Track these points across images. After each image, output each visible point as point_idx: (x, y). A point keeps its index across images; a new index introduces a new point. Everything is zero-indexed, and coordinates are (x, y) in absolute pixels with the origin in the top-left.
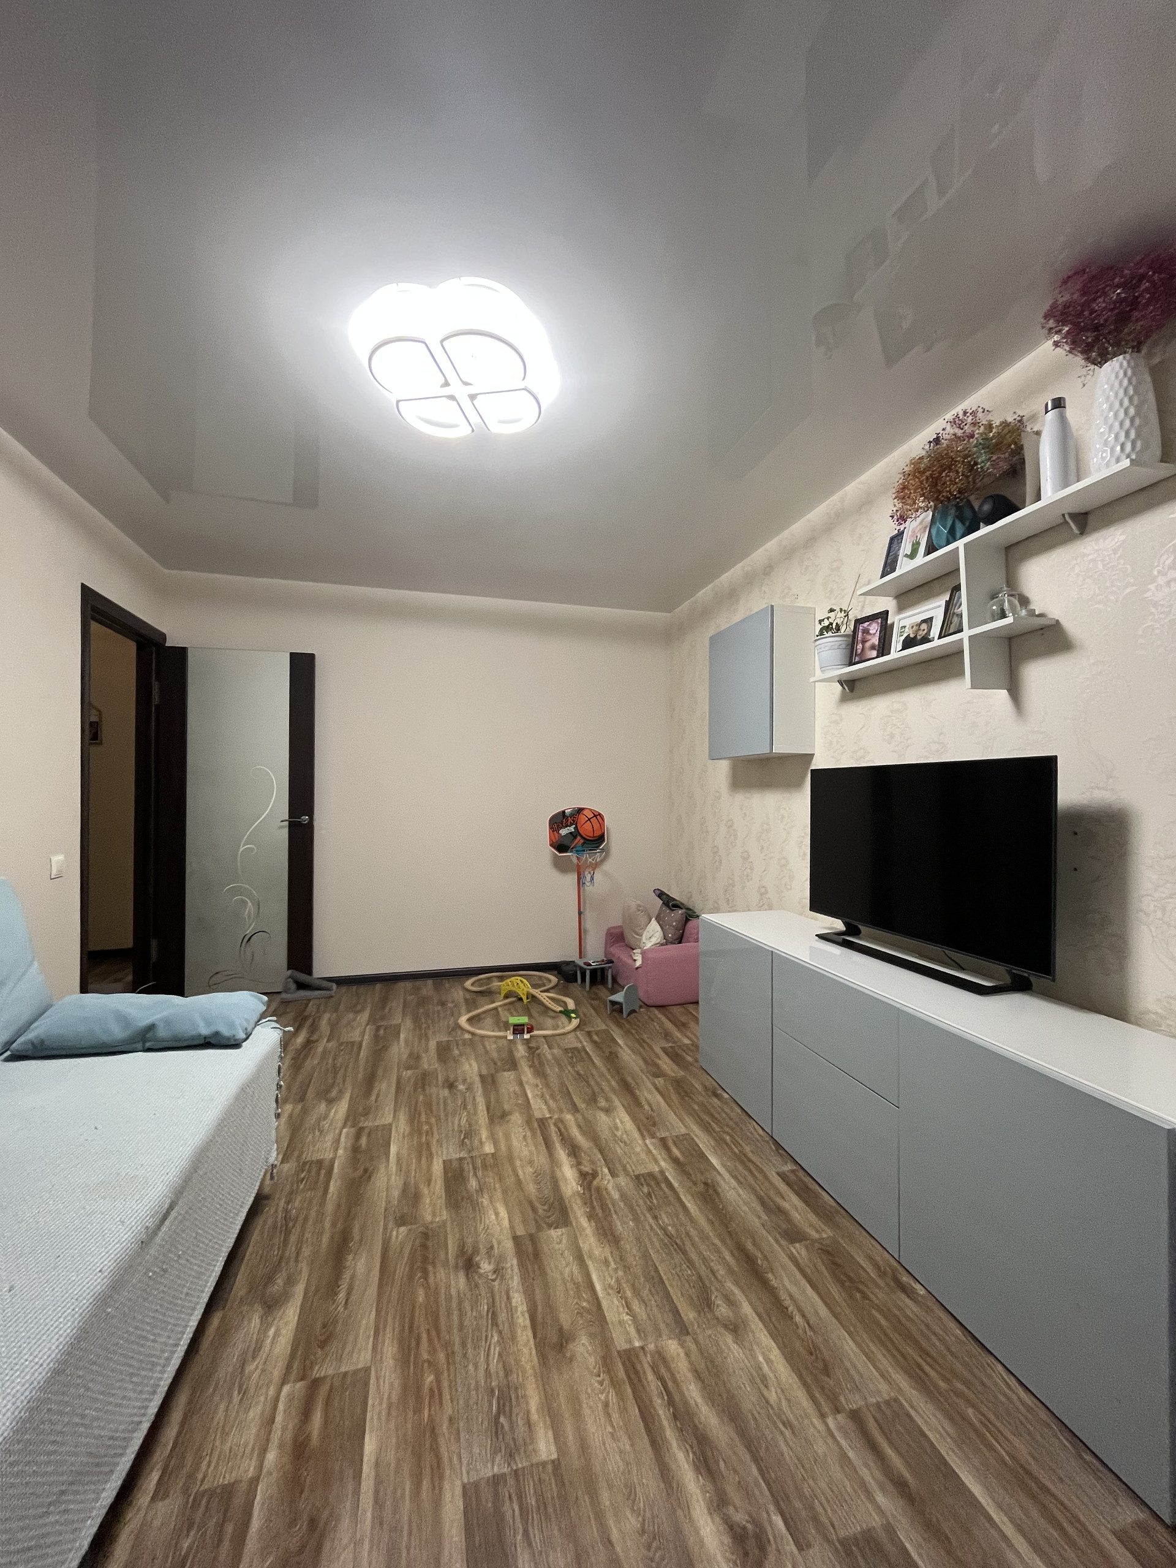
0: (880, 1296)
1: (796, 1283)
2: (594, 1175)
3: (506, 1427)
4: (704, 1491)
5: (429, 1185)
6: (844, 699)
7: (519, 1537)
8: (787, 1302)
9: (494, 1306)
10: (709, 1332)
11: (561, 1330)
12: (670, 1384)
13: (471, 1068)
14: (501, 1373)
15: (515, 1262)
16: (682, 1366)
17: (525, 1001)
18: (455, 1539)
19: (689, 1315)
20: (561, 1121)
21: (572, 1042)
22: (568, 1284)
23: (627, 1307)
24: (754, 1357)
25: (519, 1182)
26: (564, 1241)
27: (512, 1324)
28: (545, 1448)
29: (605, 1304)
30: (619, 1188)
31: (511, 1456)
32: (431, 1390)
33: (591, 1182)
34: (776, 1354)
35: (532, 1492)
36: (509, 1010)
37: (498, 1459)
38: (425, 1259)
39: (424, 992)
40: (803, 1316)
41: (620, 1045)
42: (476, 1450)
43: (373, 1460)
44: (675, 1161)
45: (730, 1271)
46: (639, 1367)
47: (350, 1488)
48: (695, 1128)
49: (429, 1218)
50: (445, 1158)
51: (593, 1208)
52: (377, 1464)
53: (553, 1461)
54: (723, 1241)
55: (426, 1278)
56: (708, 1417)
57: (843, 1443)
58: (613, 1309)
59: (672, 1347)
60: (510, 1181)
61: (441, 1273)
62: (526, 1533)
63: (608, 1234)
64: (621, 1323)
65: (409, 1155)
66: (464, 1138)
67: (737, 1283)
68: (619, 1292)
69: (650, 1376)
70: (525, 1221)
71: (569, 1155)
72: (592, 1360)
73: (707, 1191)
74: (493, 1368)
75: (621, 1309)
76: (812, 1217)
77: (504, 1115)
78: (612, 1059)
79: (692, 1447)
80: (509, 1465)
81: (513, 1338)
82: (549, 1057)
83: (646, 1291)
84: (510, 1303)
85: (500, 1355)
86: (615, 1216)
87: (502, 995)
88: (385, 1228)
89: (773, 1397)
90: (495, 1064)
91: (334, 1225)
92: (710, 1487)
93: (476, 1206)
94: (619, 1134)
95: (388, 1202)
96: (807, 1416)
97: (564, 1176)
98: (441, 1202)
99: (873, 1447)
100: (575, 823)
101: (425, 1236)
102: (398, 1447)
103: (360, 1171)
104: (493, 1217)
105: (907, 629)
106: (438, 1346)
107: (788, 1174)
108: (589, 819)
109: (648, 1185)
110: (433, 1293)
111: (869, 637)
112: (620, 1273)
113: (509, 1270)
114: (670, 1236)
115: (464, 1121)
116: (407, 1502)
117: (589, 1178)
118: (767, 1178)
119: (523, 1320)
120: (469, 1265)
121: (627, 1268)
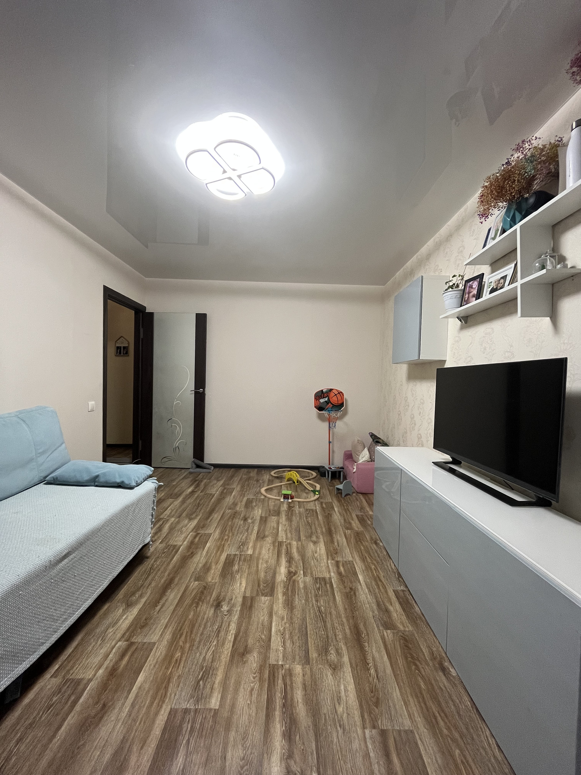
0: (427, 670)
1: (379, 652)
2: (295, 574)
3: (201, 687)
4: (282, 748)
5: (216, 564)
6: (462, 328)
7: (184, 742)
8: (370, 661)
9: (221, 627)
10: (320, 666)
11: (246, 646)
12: (288, 687)
13: (258, 513)
14: (210, 660)
15: (239, 608)
16: (298, 680)
17: (296, 483)
18: (157, 733)
19: (313, 655)
20: (290, 544)
21: (311, 506)
22: (259, 625)
23: (284, 644)
24: (339, 686)
25: (257, 571)
26: (267, 603)
27: (225, 639)
28: (214, 702)
29: (273, 638)
30: (305, 583)
31: (198, 701)
32: (177, 660)
33: (292, 577)
34: (351, 687)
35: (200, 721)
36: (287, 487)
37: (191, 701)
38: (200, 599)
39: (252, 475)
40: (376, 671)
41: (335, 511)
42: (183, 694)
43: (139, 685)
44: (340, 574)
45: (345, 637)
46: (276, 675)
47: (125, 694)
48: (357, 559)
49: (210, 579)
50: (228, 553)
51: (288, 589)
52: (140, 688)
53: (215, 710)
54: (348, 621)
55: (197, 607)
56: (301, 710)
57: (370, 746)
58: (276, 642)
59: (298, 669)
60: (254, 569)
61: (204, 607)
62: (188, 740)
63: (289, 604)
64: (277, 650)
65: (214, 549)
66: (241, 545)
67: (346, 644)
68: (282, 635)
69: (280, 681)
70: (252, 590)
71: (287, 562)
72: (255, 665)
73: (350, 592)
74: (207, 657)
75: (280, 643)
76: (404, 618)
77: (264, 537)
78: (328, 517)
79: (286, 723)
80: (195, 705)
81: (223, 644)
82: (297, 512)
83: (297, 638)
84: (228, 628)
85: (213, 651)
86: (296, 596)
87: (286, 480)
88: (189, 581)
89: (340, 710)
90: (270, 512)
91: (169, 575)
92: (286, 747)
93: (233, 578)
94: (316, 555)
95: (196, 569)
96: (355, 725)
97: (280, 571)
98: (218, 573)
99: (387, 755)
100: (328, 396)
101: (205, 588)
102: (152, 681)
103: (189, 553)
104: (238, 585)
105: (492, 284)
106: (188, 640)
107: (399, 592)
108: (336, 395)
109: (320, 583)
110: (197, 616)
111: (472, 290)
112: (287, 625)
113: (235, 612)
114: (320, 611)
115: (244, 537)
116: (145, 709)
117: (292, 574)
118: (386, 592)
119: (231, 637)
120: (218, 605)
121: (292, 623)
